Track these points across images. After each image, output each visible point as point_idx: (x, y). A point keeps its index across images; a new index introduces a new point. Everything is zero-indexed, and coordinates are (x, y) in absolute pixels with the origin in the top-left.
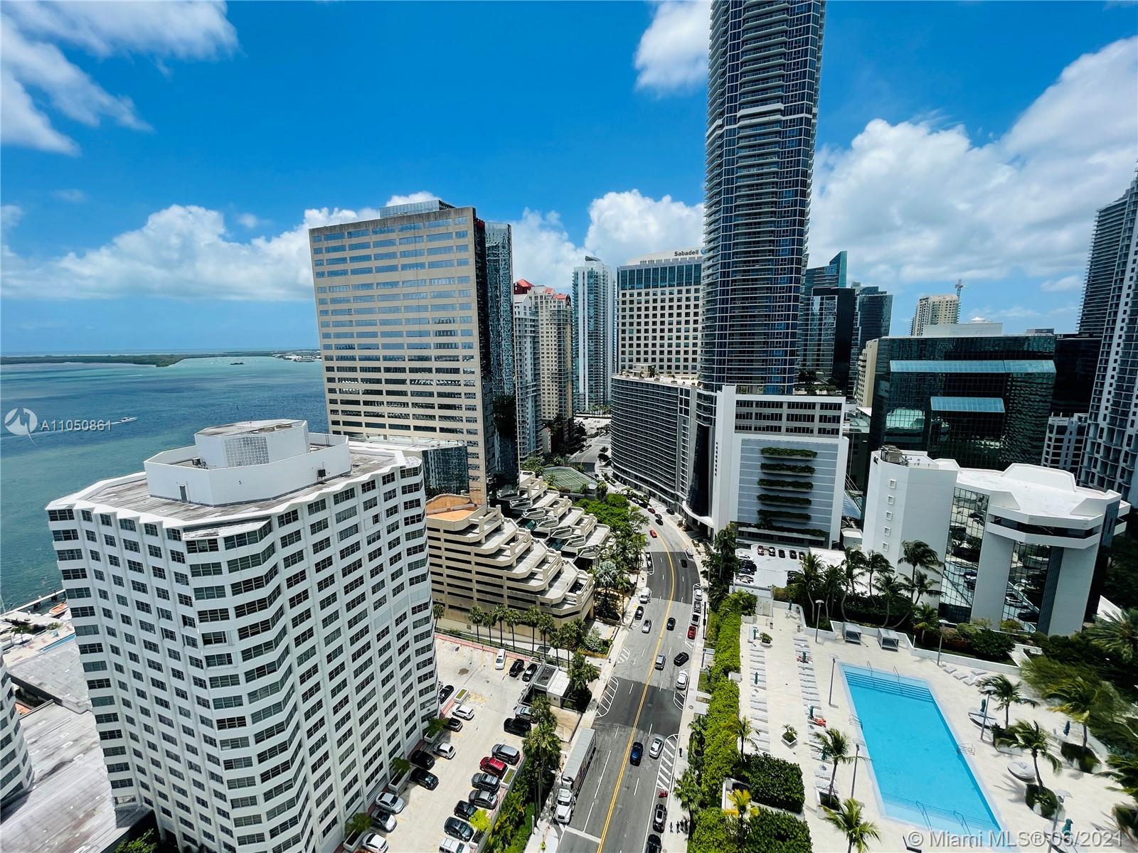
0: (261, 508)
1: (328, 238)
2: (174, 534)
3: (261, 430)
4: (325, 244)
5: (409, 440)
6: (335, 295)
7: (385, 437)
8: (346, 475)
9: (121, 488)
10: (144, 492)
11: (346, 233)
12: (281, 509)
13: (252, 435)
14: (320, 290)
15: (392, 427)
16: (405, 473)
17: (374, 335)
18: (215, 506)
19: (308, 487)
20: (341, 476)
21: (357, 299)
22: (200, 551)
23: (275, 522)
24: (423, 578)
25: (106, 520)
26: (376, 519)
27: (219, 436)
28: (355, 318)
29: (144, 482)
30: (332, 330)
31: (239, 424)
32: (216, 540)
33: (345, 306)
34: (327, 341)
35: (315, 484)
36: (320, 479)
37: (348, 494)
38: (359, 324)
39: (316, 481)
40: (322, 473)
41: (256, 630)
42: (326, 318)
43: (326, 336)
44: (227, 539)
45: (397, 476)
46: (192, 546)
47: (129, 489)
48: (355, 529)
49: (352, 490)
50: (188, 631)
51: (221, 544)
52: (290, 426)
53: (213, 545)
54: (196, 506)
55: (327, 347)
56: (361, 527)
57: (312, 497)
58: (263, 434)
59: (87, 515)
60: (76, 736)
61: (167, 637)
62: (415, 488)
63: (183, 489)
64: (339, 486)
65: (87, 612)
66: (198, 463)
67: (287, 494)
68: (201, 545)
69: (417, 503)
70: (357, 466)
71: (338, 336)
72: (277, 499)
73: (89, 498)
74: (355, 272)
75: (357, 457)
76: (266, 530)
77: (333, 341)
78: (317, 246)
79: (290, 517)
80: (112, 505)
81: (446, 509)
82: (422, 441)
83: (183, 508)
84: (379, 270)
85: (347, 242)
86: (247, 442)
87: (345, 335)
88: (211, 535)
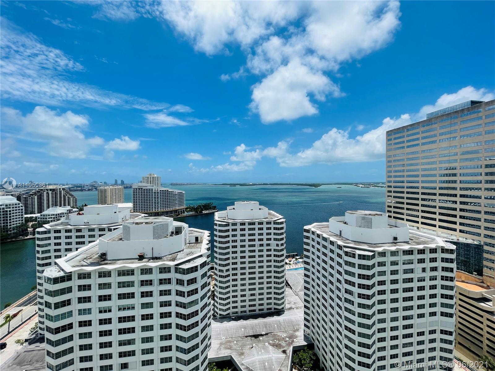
0: (370, 247)
1: (395, 134)
2: (340, 247)
3: (370, 215)
4: (393, 137)
5: (435, 233)
6: (397, 158)
7: (418, 228)
8: (407, 243)
9: (320, 226)
10: (327, 229)
11: (406, 130)
12: (380, 249)
13: (365, 216)
14: (388, 157)
15: (422, 223)
16: (444, 250)
17: (417, 176)
18: (352, 241)
19: (388, 243)
20: (404, 242)
21: (409, 159)
22: (349, 256)
23: (377, 255)
24: (451, 316)
25: (318, 236)
26: (424, 270)
27: (355, 215)
28: (406, 168)
29: (328, 226)
30: (393, 174)
31: (359, 211)
32: (355, 254)
33: (402, 163)
34: (390, 179)
35: (392, 243)
36: (394, 241)
37: (410, 252)
38: (408, 171)
39: (392, 242)
40: (395, 239)
41: (364, 297)
42: (390, 169)
43: (389, 177)
44: (359, 255)
45: (439, 251)
46: (347, 254)
47: (322, 228)
48: (412, 271)
49: (412, 251)
50: (338, 285)
51: (357, 256)
52: (381, 215)
53: (354, 256)
54: (345, 239)
55: (389, 182)
56: (415, 271)
57: (393, 248)
58: (370, 217)
59: (313, 233)
60: (295, 302)
61: (330, 283)
62: (451, 261)
63: (341, 231)
64: (406, 247)
65: (308, 263)
66: (345, 223)
67: (379, 244)
68: (350, 254)
69: (451, 270)
70: (412, 240)
71: (395, 176)
72: (376, 245)
73: (313, 227)
74: (408, 147)
75: (411, 235)
76: (373, 257)
77: (393, 179)
78: (389, 138)
79: (383, 254)
80: (321, 231)
81: (460, 280)
82: (445, 235)
83: (340, 239)
84: (423, 144)
85: (406, 133)
86: (363, 218)
87: (400, 176)
88: (354, 251)
